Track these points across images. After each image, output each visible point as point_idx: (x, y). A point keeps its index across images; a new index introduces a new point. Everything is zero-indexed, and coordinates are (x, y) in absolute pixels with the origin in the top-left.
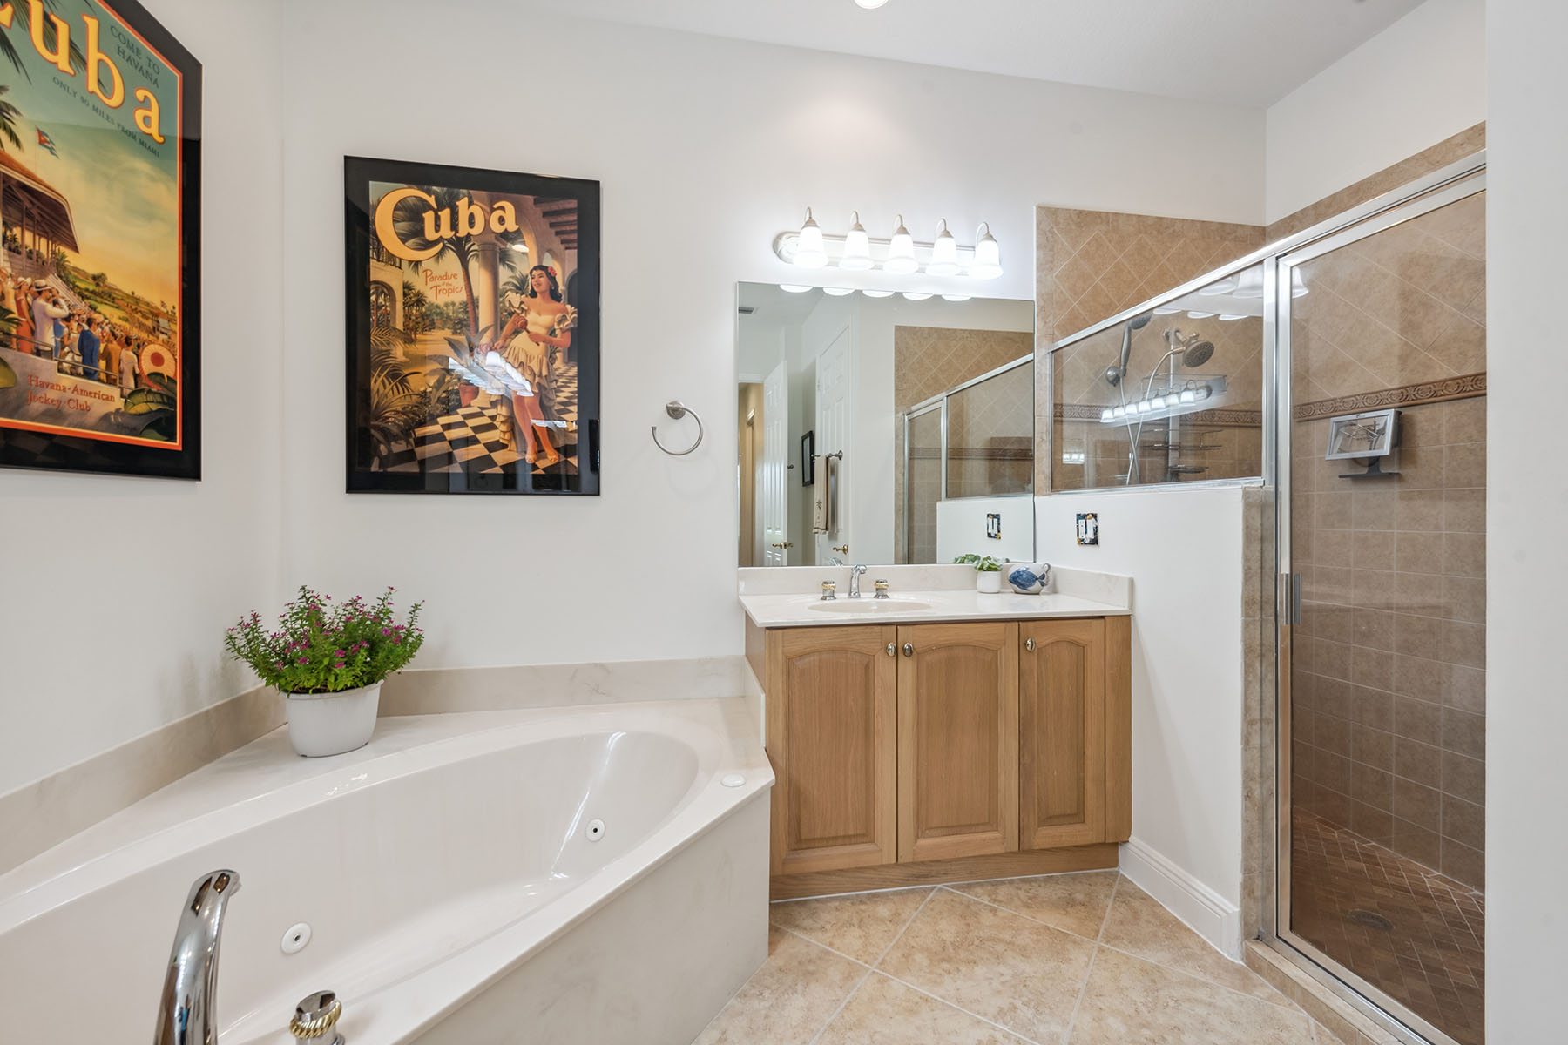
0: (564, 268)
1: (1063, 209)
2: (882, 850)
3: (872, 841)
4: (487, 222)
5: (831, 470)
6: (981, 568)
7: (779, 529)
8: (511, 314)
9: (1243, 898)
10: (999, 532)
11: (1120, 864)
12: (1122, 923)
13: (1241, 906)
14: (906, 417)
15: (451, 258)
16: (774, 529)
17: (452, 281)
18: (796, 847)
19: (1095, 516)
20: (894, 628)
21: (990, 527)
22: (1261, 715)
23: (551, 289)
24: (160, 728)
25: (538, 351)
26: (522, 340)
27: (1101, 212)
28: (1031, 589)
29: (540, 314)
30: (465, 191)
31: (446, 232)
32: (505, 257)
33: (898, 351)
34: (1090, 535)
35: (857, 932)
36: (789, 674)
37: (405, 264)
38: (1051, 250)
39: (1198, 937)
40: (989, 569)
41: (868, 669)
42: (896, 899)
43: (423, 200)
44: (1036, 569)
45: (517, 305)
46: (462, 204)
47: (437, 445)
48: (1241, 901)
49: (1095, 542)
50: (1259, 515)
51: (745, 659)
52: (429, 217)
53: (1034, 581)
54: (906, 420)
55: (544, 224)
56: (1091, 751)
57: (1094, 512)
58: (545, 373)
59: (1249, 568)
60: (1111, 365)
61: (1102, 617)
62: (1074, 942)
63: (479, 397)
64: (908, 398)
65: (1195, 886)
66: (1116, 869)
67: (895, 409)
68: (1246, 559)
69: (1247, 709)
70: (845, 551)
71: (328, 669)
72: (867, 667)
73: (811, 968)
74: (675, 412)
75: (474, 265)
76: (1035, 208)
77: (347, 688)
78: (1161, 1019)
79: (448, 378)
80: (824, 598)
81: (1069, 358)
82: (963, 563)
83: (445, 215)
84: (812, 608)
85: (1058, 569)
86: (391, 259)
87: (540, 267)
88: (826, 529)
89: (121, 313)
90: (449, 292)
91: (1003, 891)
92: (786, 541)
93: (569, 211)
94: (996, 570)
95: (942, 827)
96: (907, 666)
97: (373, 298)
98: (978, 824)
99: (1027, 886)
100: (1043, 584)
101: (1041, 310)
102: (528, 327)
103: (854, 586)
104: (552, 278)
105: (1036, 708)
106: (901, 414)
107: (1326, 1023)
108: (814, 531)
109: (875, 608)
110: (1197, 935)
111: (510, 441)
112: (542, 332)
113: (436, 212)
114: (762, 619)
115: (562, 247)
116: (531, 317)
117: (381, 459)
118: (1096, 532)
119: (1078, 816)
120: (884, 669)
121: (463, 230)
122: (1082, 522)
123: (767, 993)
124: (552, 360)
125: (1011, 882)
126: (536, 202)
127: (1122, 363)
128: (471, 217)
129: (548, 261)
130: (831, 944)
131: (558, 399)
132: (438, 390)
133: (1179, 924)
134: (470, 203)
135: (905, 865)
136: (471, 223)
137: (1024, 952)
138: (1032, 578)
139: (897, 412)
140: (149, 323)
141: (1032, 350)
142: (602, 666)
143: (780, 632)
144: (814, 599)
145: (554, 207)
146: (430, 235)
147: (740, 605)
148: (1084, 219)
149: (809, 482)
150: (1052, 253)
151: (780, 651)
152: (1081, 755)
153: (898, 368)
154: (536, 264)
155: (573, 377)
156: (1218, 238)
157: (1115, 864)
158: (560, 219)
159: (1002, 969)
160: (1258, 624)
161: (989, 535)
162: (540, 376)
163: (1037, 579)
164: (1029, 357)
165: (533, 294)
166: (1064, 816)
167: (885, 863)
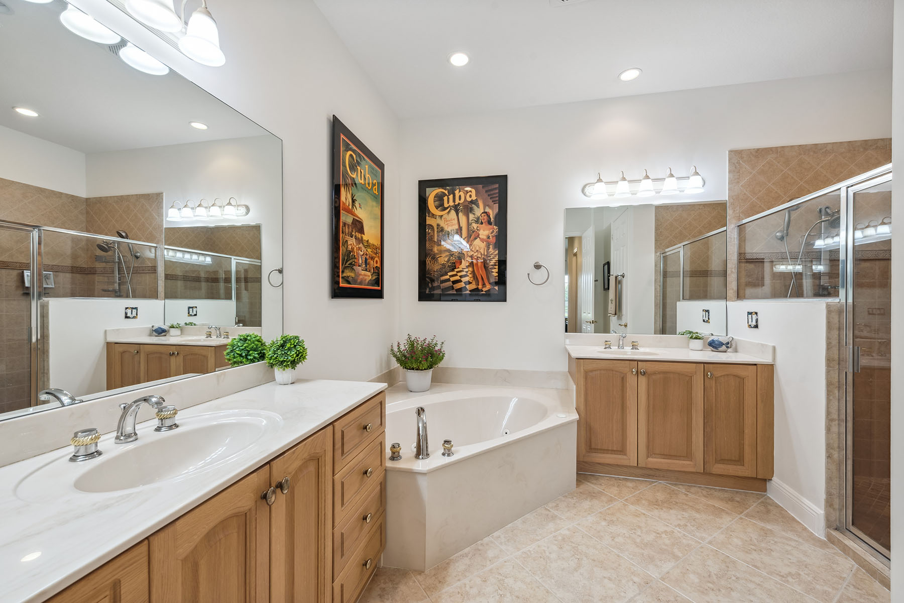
0: (493, 212)
1: (745, 150)
2: (631, 458)
3: (625, 455)
4: (465, 198)
5: (618, 282)
6: (691, 338)
7: (589, 313)
8: (473, 232)
9: (826, 507)
10: (709, 319)
11: (768, 491)
12: (758, 512)
13: (825, 511)
14: (662, 255)
15: (453, 213)
16: (587, 313)
17: (453, 221)
18: (589, 451)
19: (756, 313)
20: (636, 362)
21: (704, 317)
22: (839, 417)
23: (488, 221)
24: (376, 377)
25: (483, 245)
26: (477, 241)
27: (772, 148)
28: (720, 349)
29: (484, 231)
30: (458, 187)
31: (451, 203)
32: (471, 210)
33: (657, 220)
34: (754, 323)
35: (616, 488)
36: (586, 378)
37: (437, 217)
38: (739, 172)
39: (803, 525)
40: (696, 338)
41: (623, 379)
42: (637, 482)
43: (444, 193)
44: (724, 340)
45: (476, 228)
46: (457, 192)
47: (448, 283)
48: (825, 508)
49: (756, 326)
50: (838, 316)
51: (568, 373)
52: (445, 198)
53: (722, 345)
54: (662, 256)
55: (486, 195)
56: (748, 431)
57: (756, 311)
58: (486, 254)
59: (830, 343)
60: (779, 230)
61: (755, 365)
62: (727, 513)
63: (462, 264)
64: (663, 244)
65: (802, 501)
66: (765, 493)
67: (655, 251)
68: (828, 338)
69: (828, 413)
70: (626, 326)
71: (420, 362)
72: (623, 378)
73: (594, 495)
74: (538, 267)
75: (460, 214)
76: (727, 152)
77: (425, 369)
78: (763, 545)
79: (451, 258)
80: (605, 348)
81: (749, 229)
82: (683, 335)
83: (451, 197)
84: (598, 352)
85: (738, 340)
86: (433, 216)
87: (485, 212)
88: (615, 314)
89: (371, 250)
90: (452, 225)
91: (693, 490)
92: (593, 320)
93: (495, 189)
94: (700, 339)
95: (661, 454)
96: (643, 380)
97: (427, 230)
98: (680, 456)
99: (708, 490)
100: (728, 347)
101: (731, 204)
102: (480, 236)
103: (621, 343)
104: (489, 216)
105: (714, 405)
106: (658, 254)
107: (863, 567)
108: (609, 315)
109: (630, 353)
110: (802, 524)
111: (473, 281)
112: (485, 237)
113: (448, 196)
114: (575, 355)
115: (493, 203)
116: (481, 232)
117: (430, 289)
118: (757, 321)
119: (740, 461)
120: (631, 380)
121: (457, 201)
122: (750, 316)
123: (575, 498)
124: (488, 248)
125: (700, 487)
126: (483, 187)
127: (785, 229)
128: (460, 196)
129: (487, 210)
130: (604, 490)
131: (491, 264)
132: (448, 262)
133: (794, 519)
134: (460, 191)
135: (642, 468)
136: (460, 199)
137: (698, 511)
138: (721, 344)
139: (656, 252)
140: (375, 251)
141: (725, 225)
142: (507, 371)
143: (582, 360)
144: (602, 349)
145: (490, 188)
146: (446, 205)
147: (566, 350)
148: (760, 153)
149: (606, 288)
150: (739, 174)
151: (582, 368)
152: (741, 432)
153: (657, 229)
154: (483, 211)
155: (496, 255)
156: (862, 150)
157: (765, 491)
158: (492, 192)
159: (684, 513)
160: (837, 371)
161: (704, 321)
162: (484, 255)
163: (723, 344)
164: (724, 229)
165: (482, 223)
166: (731, 460)
167: (631, 465)
